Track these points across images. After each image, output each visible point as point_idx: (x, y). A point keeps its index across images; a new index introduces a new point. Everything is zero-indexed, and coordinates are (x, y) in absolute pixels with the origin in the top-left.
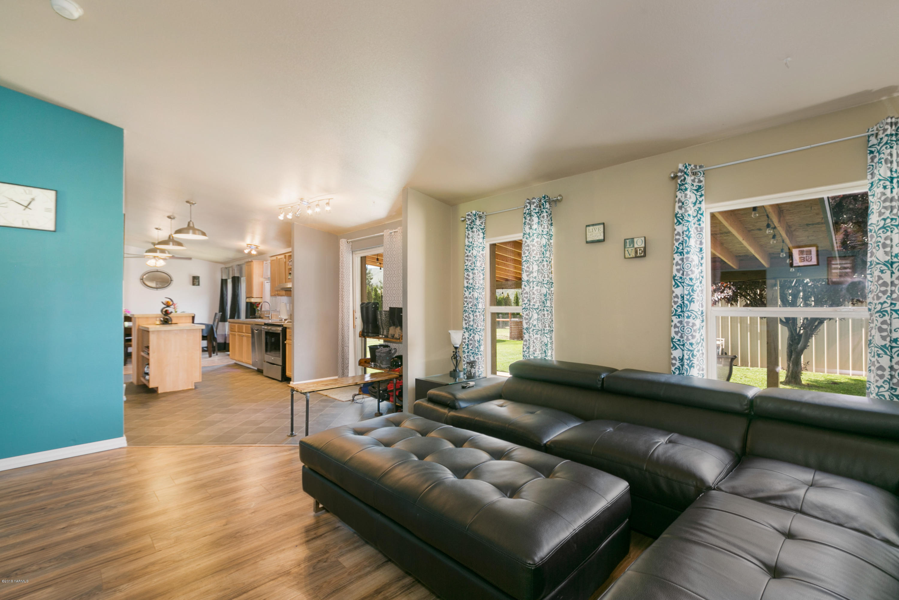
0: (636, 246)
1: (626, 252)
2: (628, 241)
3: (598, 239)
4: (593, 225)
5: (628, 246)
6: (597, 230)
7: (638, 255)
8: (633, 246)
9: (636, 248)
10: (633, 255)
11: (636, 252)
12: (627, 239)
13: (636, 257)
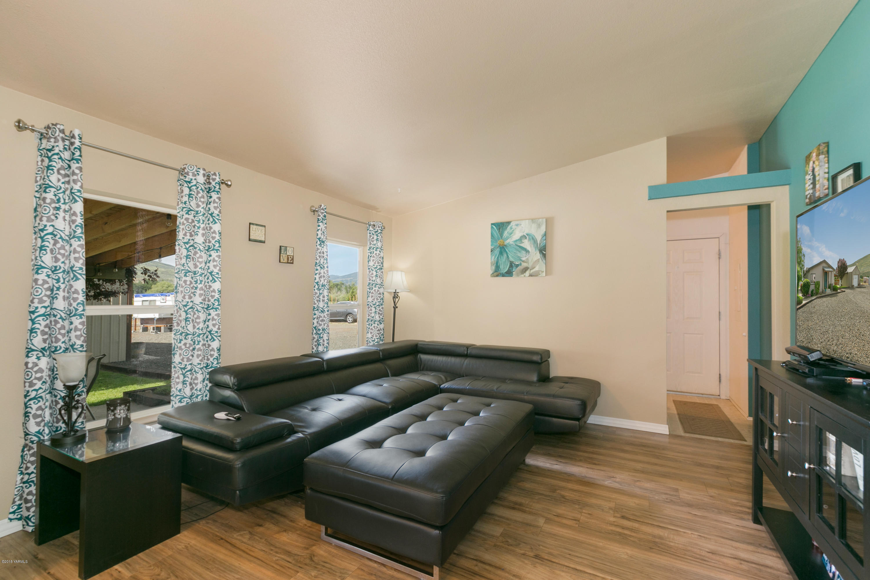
0: (288, 254)
1: (281, 257)
2: (283, 248)
3: (260, 239)
4: (257, 225)
5: (283, 253)
6: (260, 231)
7: (289, 261)
8: (286, 254)
9: (288, 255)
10: (286, 261)
11: (288, 259)
12: (283, 246)
13: (288, 263)
